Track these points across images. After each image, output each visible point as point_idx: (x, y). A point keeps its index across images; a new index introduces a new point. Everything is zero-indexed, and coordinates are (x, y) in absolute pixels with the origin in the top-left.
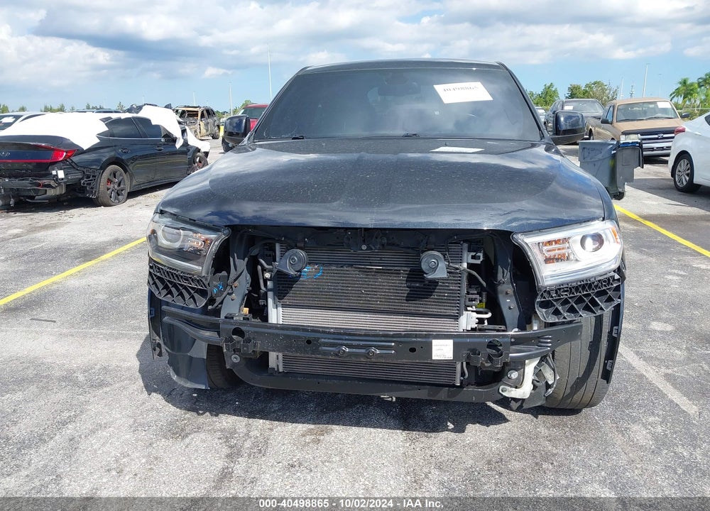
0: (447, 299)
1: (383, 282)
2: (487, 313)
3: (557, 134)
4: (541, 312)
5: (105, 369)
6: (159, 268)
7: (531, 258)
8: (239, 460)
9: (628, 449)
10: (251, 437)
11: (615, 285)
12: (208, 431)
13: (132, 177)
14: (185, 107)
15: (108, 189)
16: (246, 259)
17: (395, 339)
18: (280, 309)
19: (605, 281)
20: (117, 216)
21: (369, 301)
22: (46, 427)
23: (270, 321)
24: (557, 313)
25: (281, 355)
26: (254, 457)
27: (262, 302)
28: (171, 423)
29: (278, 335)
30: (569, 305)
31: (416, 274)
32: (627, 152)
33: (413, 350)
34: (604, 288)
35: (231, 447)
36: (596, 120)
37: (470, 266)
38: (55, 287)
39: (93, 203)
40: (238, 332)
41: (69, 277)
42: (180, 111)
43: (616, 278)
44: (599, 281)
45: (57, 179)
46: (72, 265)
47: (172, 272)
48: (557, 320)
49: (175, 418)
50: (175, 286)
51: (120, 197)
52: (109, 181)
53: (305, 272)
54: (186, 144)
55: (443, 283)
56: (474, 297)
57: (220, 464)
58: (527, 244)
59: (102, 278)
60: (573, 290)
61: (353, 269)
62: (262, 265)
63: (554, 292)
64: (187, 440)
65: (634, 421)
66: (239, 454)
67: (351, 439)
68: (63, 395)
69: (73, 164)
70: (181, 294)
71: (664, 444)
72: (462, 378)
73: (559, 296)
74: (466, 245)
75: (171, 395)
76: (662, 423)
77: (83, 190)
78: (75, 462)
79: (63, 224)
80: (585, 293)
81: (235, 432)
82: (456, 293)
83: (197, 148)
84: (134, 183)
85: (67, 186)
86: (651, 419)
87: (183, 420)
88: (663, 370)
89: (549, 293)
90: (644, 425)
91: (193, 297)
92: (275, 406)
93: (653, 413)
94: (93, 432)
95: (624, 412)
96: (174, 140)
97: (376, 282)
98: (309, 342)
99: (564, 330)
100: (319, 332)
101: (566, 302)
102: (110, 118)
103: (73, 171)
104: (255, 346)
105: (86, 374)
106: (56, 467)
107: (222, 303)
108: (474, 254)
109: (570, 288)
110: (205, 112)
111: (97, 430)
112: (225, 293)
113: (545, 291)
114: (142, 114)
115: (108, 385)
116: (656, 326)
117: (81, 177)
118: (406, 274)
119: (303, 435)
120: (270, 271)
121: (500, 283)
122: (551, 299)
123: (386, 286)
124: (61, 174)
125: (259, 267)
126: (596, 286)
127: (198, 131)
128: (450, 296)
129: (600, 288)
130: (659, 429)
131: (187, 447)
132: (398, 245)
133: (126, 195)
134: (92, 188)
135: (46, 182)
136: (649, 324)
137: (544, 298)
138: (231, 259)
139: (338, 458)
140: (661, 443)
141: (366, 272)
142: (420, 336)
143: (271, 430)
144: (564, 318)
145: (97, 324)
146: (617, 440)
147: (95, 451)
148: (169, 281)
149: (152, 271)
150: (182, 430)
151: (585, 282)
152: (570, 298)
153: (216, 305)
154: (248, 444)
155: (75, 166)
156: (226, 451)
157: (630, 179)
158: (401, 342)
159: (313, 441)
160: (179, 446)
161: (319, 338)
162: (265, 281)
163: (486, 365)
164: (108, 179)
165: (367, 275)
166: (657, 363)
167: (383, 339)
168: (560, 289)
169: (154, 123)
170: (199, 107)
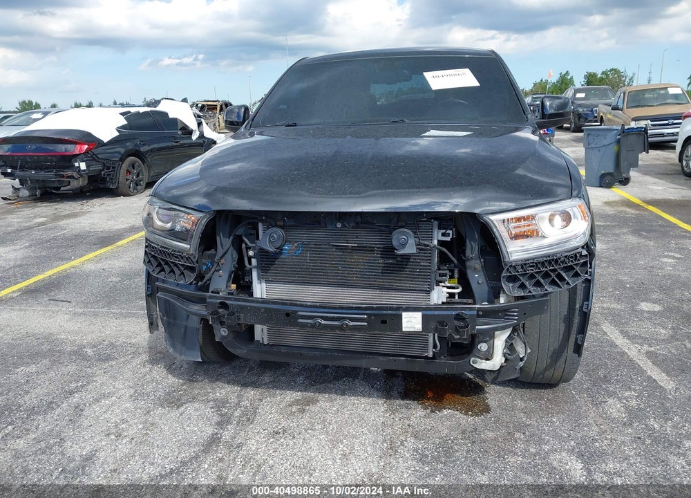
0: (418, 275)
1: (359, 259)
2: (458, 288)
3: (543, 118)
4: (507, 286)
5: (112, 345)
6: (153, 247)
7: (497, 234)
8: (229, 427)
9: (600, 421)
10: (241, 407)
11: (582, 261)
12: (202, 400)
13: (149, 168)
14: (205, 101)
15: (127, 180)
16: (231, 238)
17: (367, 312)
18: (264, 285)
19: (572, 257)
20: (135, 205)
21: (345, 277)
22: (55, 395)
23: (255, 296)
24: (523, 286)
25: (265, 328)
26: (242, 425)
27: (247, 278)
28: (169, 394)
29: (259, 309)
30: (535, 280)
31: (389, 251)
32: (632, 138)
33: (384, 322)
34: (571, 264)
35: (222, 415)
36: (606, 107)
37: (441, 243)
38: (73, 270)
39: (114, 193)
40: (223, 305)
41: (86, 262)
42: (200, 105)
43: (583, 254)
44: (566, 257)
45: (80, 170)
46: (90, 250)
47: (164, 251)
48: (523, 294)
49: (173, 389)
50: (167, 263)
51: (139, 187)
52: (128, 172)
53: (286, 250)
54: (202, 136)
55: (415, 259)
56: (444, 272)
57: (210, 431)
58: (492, 221)
59: (116, 262)
60: (539, 266)
61: (331, 247)
62: (246, 244)
63: (520, 267)
64: (182, 409)
65: (611, 395)
66: (228, 422)
67: (335, 409)
68: (72, 368)
69: (94, 156)
70: (172, 271)
71: (637, 417)
72: (434, 350)
73: (525, 271)
74: (436, 223)
75: (171, 368)
76: (638, 397)
77: (103, 180)
78: (78, 427)
79: (84, 213)
80: (552, 268)
81: (227, 402)
82: (426, 269)
83: (213, 140)
84: (152, 174)
85: (90, 178)
86: (627, 394)
87: (180, 391)
88: (646, 348)
89: (515, 267)
90: (620, 399)
91: (182, 273)
92: (267, 379)
93: (630, 388)
94: (97, 400)
95: (601, 386)
96: (190, 132)
97: (352, 259)
98: (288, 315)
99: (530, 303)
100: (296, 305)
101: (532, 277)
102: (129, 112)
103: (94, 163)
104: (239, 319)
105: (95, 349)
106: (61, 431)
107: (210, 279)
108: (443, 231)
109: (536, 263)
110: (224, 106)
111: (101, 399)
112: (213, 270)
113: (511, 266)
114: (160, 108)
115: (113, 359)
116: (645, 306)
117: (101, 168)
118: (380, 251)
119: (290, 405)
120: (254, 249)
121: (468, 259)
122: (517, 274)
123: (362, 262)
124: (83, 166)
125: (244, 245)
126: (563, 262)
127: (217, 124)
128: (421, 272)
129: (566, 263)
130: (634, 403)
131: (181, 415)
132: (372, 223)
133: (144, 185)
134: (112, 179)
135: (69, 173)
136: (638, 304)
137: (510, 272)
138: (218, 238)
139: (320, 427)
140: (634, 415)
141: (342, 249)
142: (391, 309)
143: (261, 400)
144: (530, 292)
145: (109, 304)
146: (590, 413)
147: (98, 417)
148: (161, 259)
149: (147, 250)
150: (178, 400)
151: (551, 258)
152: (537, 273)
153: (204, 281)
154: (237, 413)
155: (96, 158)
156: (216, 418)
157: (635, 164)
158: (374, 315)
159: (299, 411)
160: (175, 414)
161: (297, 311)
162: (250, 259)
163: (456, 337)
164: (127, 170)
165: (344, 252)
166: (640, 341)
167: (356, 311)
168: (525, 264)
169: (171, 116)
170: (218, 101)
